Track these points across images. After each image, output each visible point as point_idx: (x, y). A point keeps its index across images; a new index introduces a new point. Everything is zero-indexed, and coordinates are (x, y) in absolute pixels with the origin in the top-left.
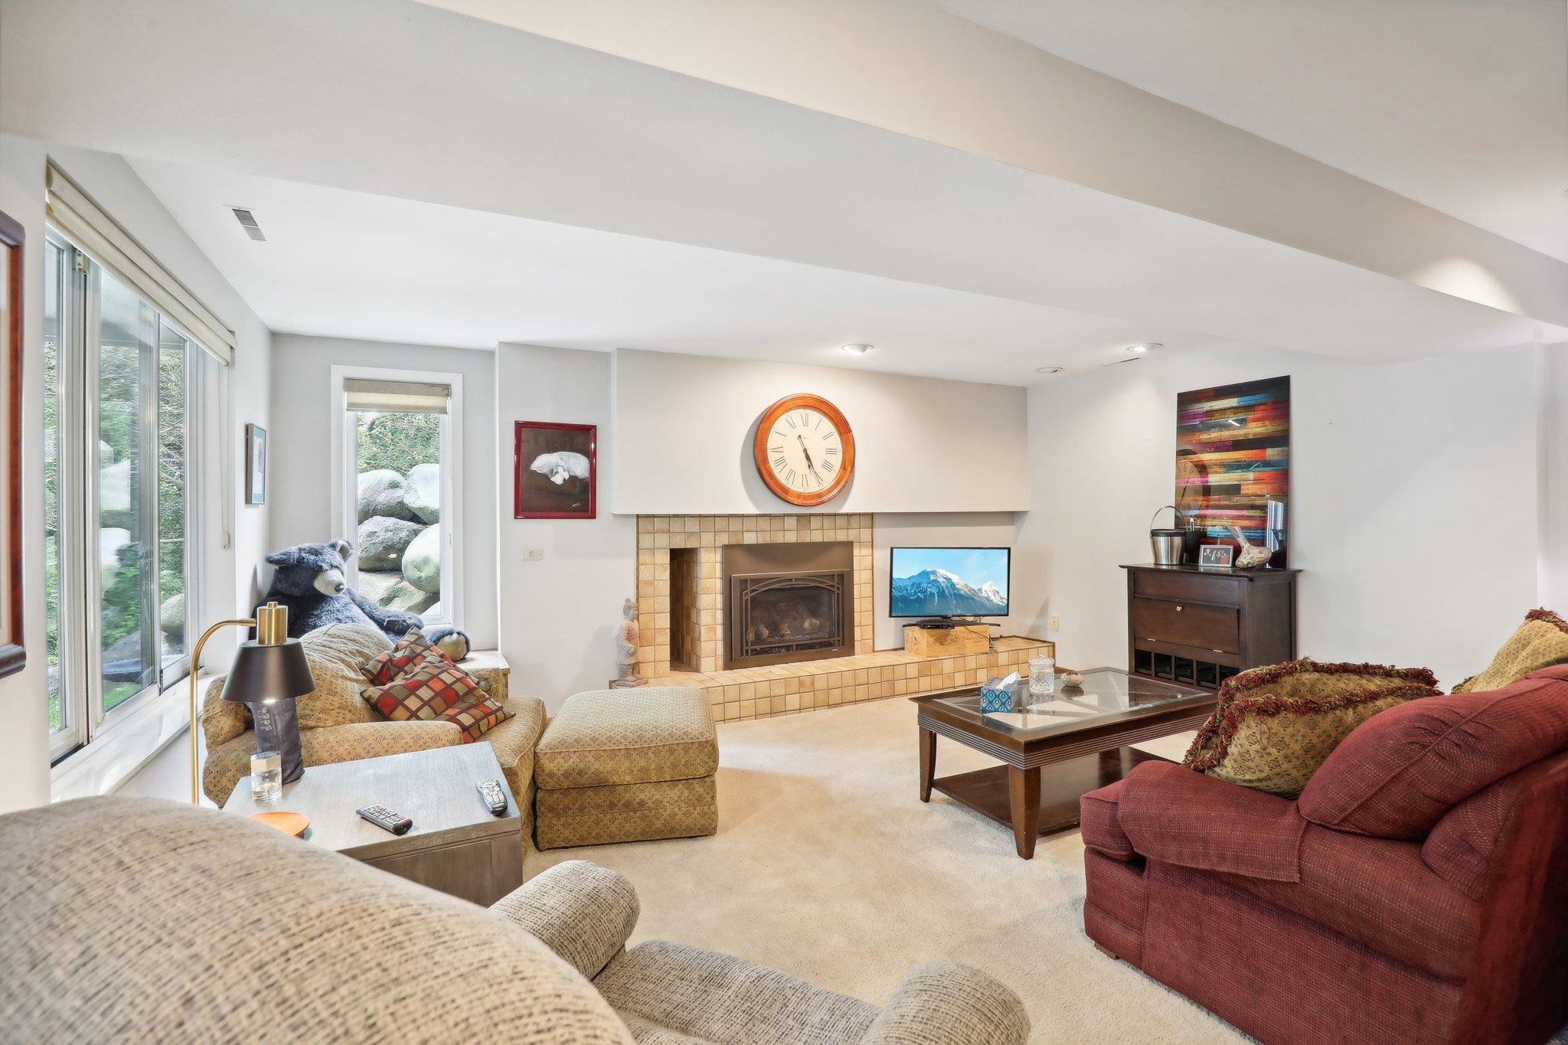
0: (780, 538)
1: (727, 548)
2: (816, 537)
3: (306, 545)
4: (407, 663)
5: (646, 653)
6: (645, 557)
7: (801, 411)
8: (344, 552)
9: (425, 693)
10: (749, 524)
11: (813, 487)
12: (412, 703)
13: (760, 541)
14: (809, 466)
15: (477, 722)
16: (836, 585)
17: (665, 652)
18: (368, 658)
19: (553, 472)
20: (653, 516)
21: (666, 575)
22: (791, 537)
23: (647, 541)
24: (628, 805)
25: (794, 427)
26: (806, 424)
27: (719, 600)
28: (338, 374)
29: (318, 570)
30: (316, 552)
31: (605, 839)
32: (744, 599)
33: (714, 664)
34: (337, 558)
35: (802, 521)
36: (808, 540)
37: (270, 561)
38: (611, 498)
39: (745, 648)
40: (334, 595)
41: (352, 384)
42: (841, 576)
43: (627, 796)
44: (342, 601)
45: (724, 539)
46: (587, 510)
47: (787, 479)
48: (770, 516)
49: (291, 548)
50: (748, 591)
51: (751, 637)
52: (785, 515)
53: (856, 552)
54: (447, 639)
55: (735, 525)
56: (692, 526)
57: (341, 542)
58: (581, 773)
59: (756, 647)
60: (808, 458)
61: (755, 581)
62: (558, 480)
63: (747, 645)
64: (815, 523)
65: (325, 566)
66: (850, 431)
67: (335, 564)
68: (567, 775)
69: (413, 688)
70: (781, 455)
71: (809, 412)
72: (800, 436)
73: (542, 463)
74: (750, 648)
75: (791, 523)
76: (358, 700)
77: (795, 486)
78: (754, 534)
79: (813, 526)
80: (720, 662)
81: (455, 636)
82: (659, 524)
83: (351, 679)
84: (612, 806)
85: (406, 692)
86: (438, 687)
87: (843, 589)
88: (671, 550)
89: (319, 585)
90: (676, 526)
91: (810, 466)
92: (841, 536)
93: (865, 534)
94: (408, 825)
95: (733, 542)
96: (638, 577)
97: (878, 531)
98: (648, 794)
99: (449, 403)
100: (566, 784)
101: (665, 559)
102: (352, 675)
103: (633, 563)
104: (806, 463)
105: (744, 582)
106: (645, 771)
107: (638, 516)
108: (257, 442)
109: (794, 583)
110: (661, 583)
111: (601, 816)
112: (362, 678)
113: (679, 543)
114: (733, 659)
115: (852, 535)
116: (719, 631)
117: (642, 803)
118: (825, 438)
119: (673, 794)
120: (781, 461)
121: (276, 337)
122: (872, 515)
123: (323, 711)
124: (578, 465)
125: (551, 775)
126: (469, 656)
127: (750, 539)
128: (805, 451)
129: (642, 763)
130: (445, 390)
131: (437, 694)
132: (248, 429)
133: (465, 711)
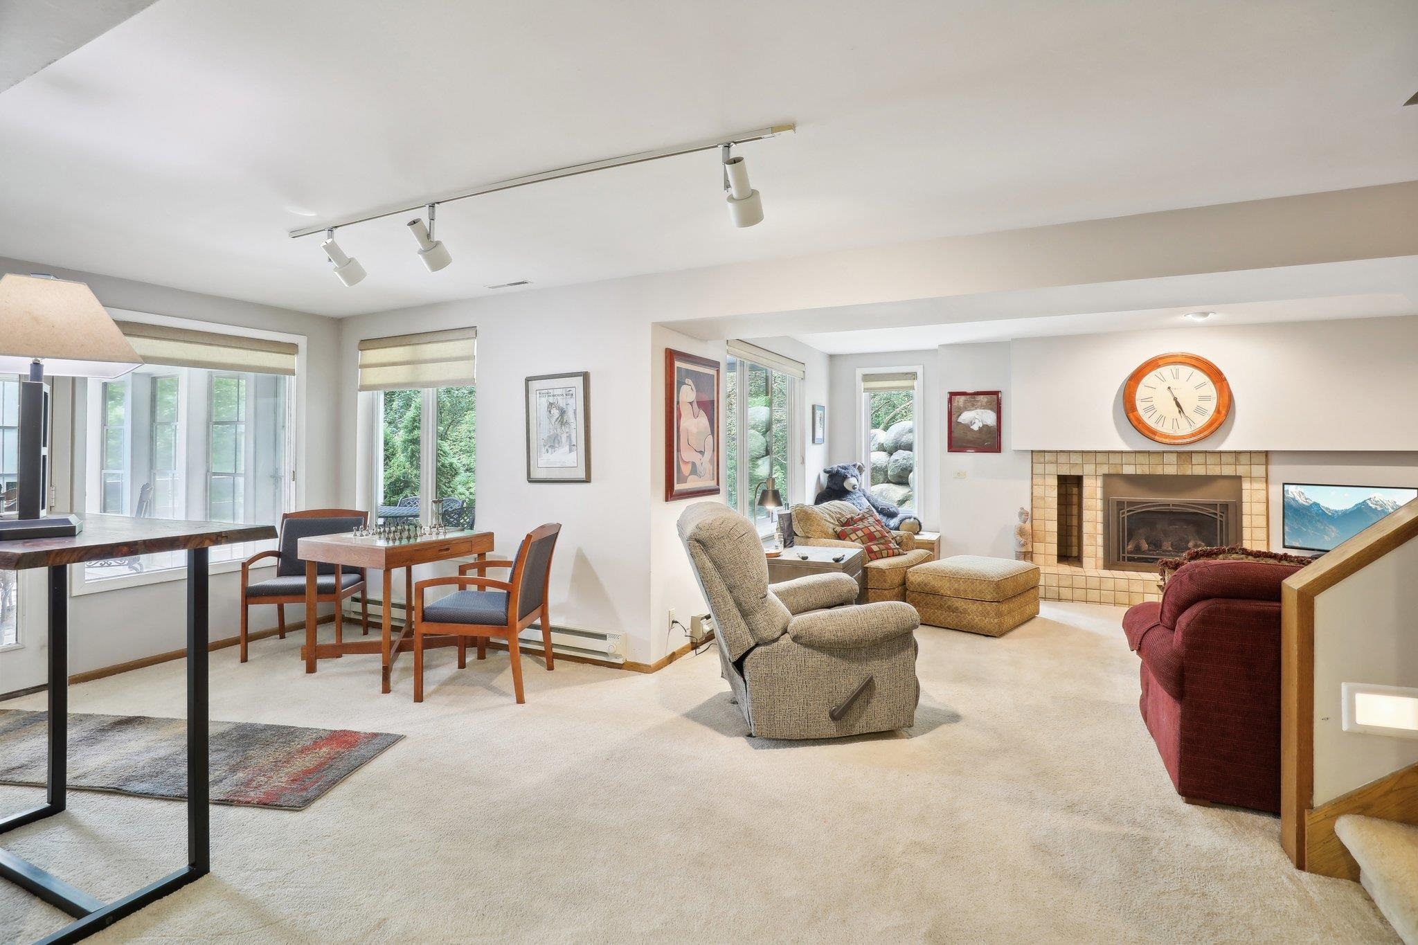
0: (1159, 471)
1: (1107, 477)
2: (1199, 470)
3: (841, 465)
4: (859, 521)
5: (1039, 547)
6: (1038, 480)
7: (1172, 367)
8: (860, 469)
9: (860, 533)
10: (1125, 458)
11: (1184, 429)
12: (853, 536)
13: (1139, 472)
14: (1180, 412)
15: (881, 551)
16: (1219, 514)
17: (1054, 549)
18: (843, 516)
19: (972, 423)
20: (1044, 452)
21: (1055, 493)
22: (1171, 470)
23: (1039, 468)
24: (949, 607)
25: (1164, 380)
26: (1176, 377)
27: (1100, 516)
28: (859, 373)
29: (845, 478)
30: (845, 468)
31: (937, 623)
32: (1121, 516)
33: (1094, 564)
34: (856, 472)
35: (1183, 457)
36: (1189, 473)
37: (826, 472)
38: (1013, 438)
39: (1121, 555)
40: (853, 490)
41: (867, 378)
42: (1225, 506)
43: (949, 603)
44: (858, 495)
45: (1105, 470)
46: (997, 448)
47: (1157, 422)
48: (1149, 452)
49: (835, 466)
50: (1125, 510)
51: (1130, 547)
52: (1164, 452)
53: (1246, 485)
54: (907, 521)
55: (1115, 459)
56: (1076, 459)
57: (859, 464)
58: (925, 585)
59: (1134, 556)
60: (1178, 405)
61: (1131, 503)
62: (975, 427)
63: (1124, 553)
64: (1195, 459)
65: (849, 476)
66: (1225, 379)
67: (853, 474)
68: (919, 584)
69: (855, 531)
70: (1150, 404)
71: (1180, 367)
72: (1169, 388)
73: (965, 417)
74: (1126, 555)
75: (1174, 458)
76: (831, 531)
77: (1166, 428)
78: (1133, 467)
79: (1194, 461)
80: (1101, 563)
81: (912, 519)
82: (1048, 457)
83: (831, 523)
84: (941, 606)
85: (852, 531)
86: (867, 532)
87: (1227, 517)
88: (1058, 476)
89: (847, 485)
90: (1062, 458)
91: (1181, 410)
92: (1228, 471)
93: (1259, 470)
94: (807, 558)
95: (1112, 471)
96: (1032, 494)
97: (1272, 468)
98: (959, 604)
99: (915, 383)
100: (919, 590)
101: (1054, 482)
102: (832, 521)
103: (1028, 483)
104: (1177, 409)
105: (1120, 504)
106: (957, 590)
107: (1032, 451)
108: (818, 413)
109: (1171, 507)
110: (1050, 499)
111: (936, 611)
112: (837, 523)
113: (1065, 471)
114: (1112, 561)
115: (1241, 470)
116: (1100, 540)
117: (957, 608)
118: (1197, 387)
119: (972, 607)
120: (1152, 409)
121: (832, 357)
122: (1267, 453)
123: (814, 531)
124: (989, 418)
125: (912, 583)
126: (920, 533)
127: (1129, 470)
128: (1175, 399)
129: (956, 586)
130: (914, 376)
131: (865, 535)
132: (813, 407)
133: (875, 544)
